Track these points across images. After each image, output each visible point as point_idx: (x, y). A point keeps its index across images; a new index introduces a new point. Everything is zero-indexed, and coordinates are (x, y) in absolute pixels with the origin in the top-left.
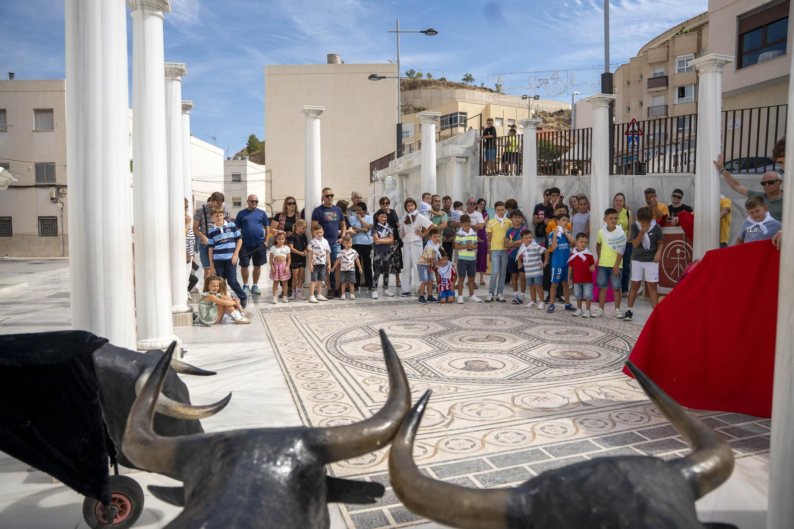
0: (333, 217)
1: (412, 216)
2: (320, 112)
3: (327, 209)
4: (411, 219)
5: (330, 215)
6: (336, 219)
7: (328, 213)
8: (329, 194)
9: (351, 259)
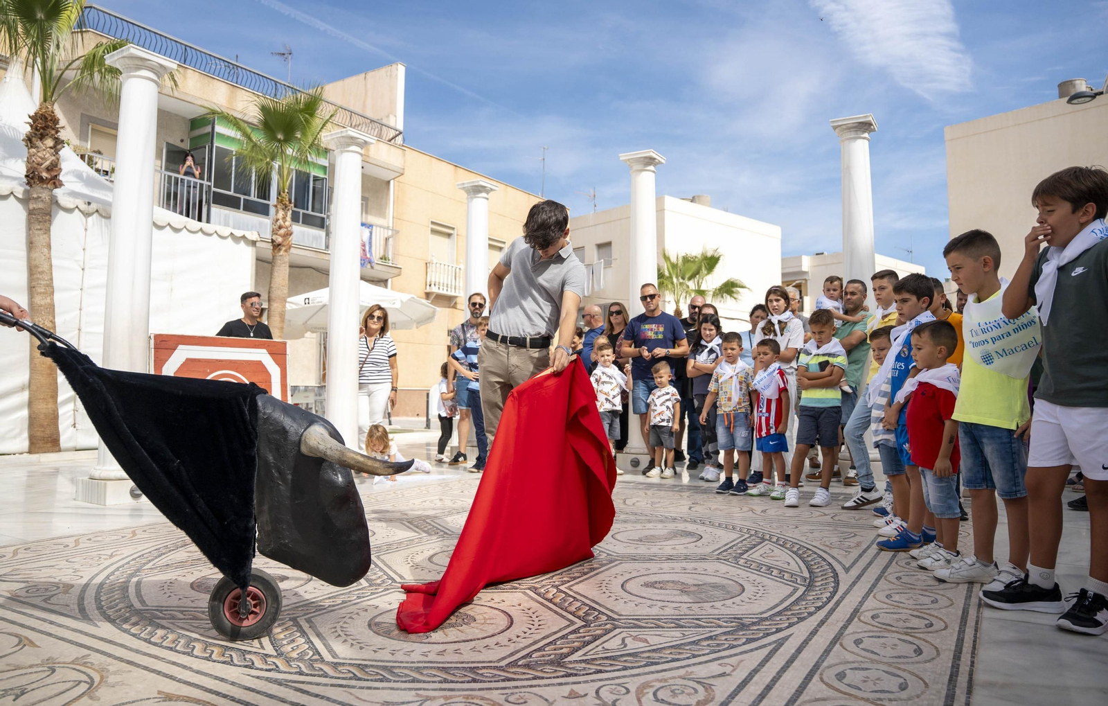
0: (656, 333)
1: (780, 322)
2: (647, 160)
3: (649, 320)
4: (777, 327)
5: (652, 330)
6: (660, 336)
7: (647, 327)
8: (646, 294)
9: (662, 405)
